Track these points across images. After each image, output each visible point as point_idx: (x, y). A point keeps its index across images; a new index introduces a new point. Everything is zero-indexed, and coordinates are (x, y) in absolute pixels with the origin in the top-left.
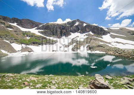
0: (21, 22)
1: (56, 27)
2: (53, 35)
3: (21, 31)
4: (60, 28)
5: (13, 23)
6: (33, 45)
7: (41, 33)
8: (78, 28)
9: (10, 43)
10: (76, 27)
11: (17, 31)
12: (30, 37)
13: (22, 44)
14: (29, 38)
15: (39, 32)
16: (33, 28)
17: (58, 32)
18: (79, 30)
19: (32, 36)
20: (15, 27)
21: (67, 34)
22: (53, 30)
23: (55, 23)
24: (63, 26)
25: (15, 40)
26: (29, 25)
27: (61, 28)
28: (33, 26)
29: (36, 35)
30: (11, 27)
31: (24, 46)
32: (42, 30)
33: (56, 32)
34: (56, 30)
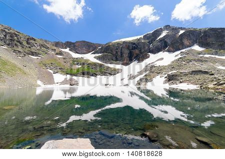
0: (74, 46)
1: (121, 46)
2: (117, 60)
3: (71, 58)
4: (128, 48)
5: (66, 48)
6: (82, 76)
7: (98, 58)
8: (166, 42)
9: (53, 73)
10: (161, 41)
11: (67, 58)
12: (80, 64)
13: (68, 74)
14: (80, 66)
15: (95, 57)
16: (90, 52)
17: (124, 55)
18: (167, 47)
20: (66, 53)
21: (141, 57)
22: (116, 52)
23: (121, 40)
24: (134, 44)
25: (60, 69)
26: (84, 48)
27: (131, 48)
28: (89, 49)
29: (89, 62)
30: (61, 53)
31: (68, 77)
32: (100, 55)
33: (121, 55)
34: (121, 52)
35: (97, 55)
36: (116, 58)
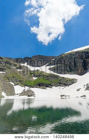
1: (74, 57)
3: (29, 71)
4: (81, 57)
5: (24, 63)
6: (39, 87)
7: (53, 69)
9: (14, 85)
12: (37, 76)
13: (26, 86)
14: (36, 78)
15: (50, 69)
17: (78, 65)
19: (39, 76)
20: (24, 67)
23: (73, 51)
24: (87, 53)
25: (19, 81)
27: (84, 57)
29: (44, 74)
30: (20, 68)
31: (27, 88)
32: (54, 66)
35: (52, 67)
36: (70, 68)
